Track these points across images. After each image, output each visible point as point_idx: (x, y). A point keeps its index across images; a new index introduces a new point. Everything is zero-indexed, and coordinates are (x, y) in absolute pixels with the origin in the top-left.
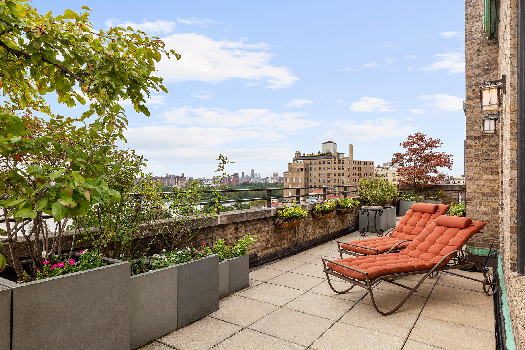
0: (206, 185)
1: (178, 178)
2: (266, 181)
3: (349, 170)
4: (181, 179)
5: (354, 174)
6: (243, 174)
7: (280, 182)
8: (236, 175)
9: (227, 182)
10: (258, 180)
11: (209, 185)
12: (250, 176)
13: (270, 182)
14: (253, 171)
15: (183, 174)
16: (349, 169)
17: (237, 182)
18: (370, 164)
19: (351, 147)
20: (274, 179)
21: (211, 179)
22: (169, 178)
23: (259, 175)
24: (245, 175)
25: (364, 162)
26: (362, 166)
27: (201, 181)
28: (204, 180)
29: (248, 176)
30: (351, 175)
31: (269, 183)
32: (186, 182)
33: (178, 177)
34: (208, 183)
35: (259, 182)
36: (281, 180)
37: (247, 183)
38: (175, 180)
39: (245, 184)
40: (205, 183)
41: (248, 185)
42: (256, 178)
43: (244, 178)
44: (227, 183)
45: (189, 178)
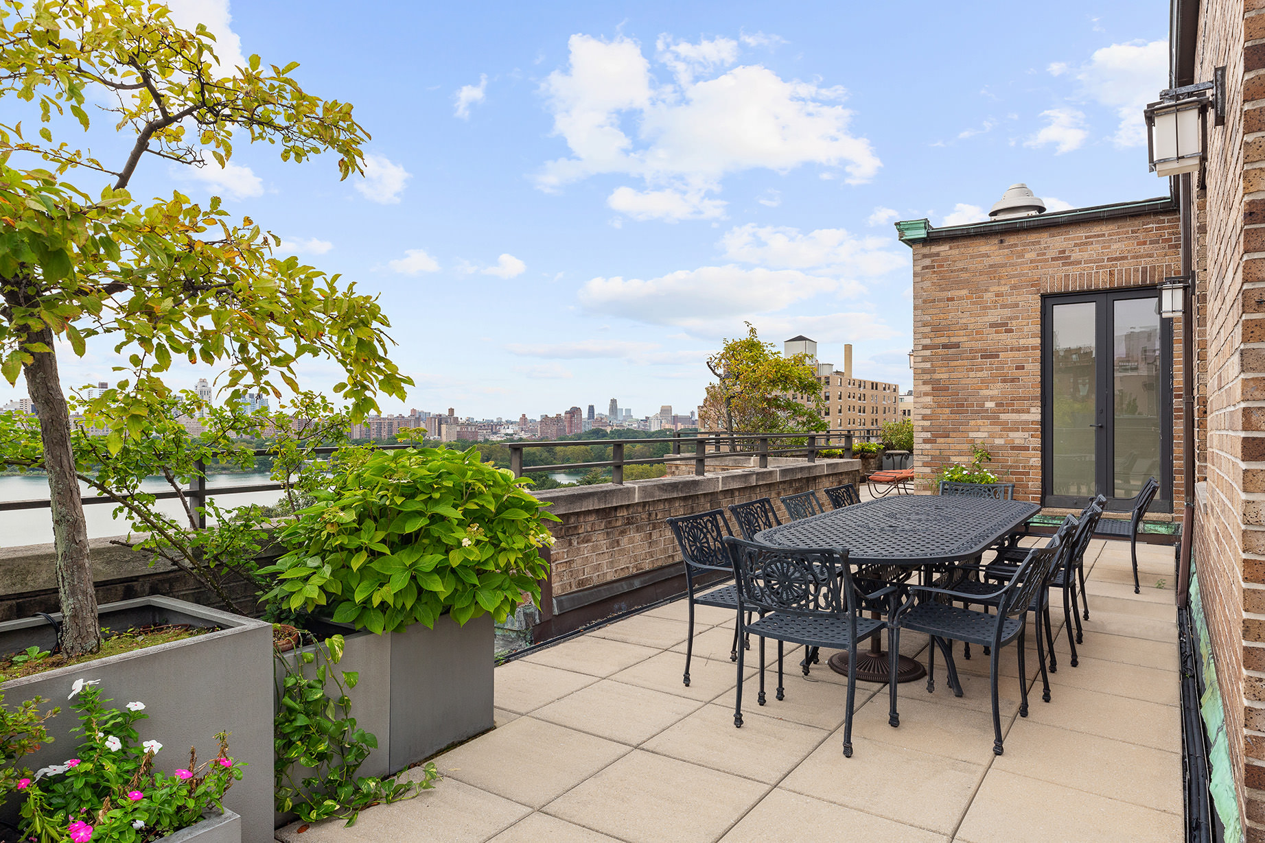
0: (507, 434)
1: (440, 420)
2: (645, 426)
3: (840, 398)
4: (447, 422)
5: (852, 409)
6: (591, 408)
7: (676, 427)
8: (575, 412)
9: (555, 428)
10: (626, 424)
11: (511, 435)
12: (608, 414)
13: (655, 428)
14: (614, 402)
15: (451, 411)
16: (841, 395)
17: (577, 428)
18: (884, 389)
19: (848, 348)
20: (663, 421)
21: (515, 422)
22: (418, 420)
23: (628, 411)
24: (596, 412)
25: (873, 383)
26: (869, 392)
27: (493, 427)
28: (500, 424)
29: (601, 414)
30: (845, 410)
31: (653, 430)
32: (458, 429)
33: (440, 415)
34: (510, 431)
35: (630, 427)
36: (679, 424)
37: (602, 430)
38: (433, 424)
39: (597, 432)
40: (503, 431)
41: (605, 435)
42: (620, 418)
43: (593, 418)
44: (554, 432)
45: (464, 419)
